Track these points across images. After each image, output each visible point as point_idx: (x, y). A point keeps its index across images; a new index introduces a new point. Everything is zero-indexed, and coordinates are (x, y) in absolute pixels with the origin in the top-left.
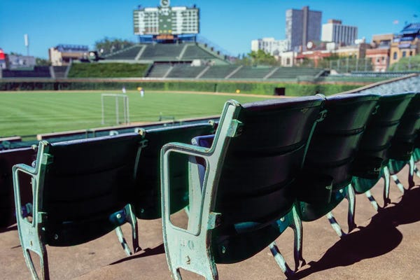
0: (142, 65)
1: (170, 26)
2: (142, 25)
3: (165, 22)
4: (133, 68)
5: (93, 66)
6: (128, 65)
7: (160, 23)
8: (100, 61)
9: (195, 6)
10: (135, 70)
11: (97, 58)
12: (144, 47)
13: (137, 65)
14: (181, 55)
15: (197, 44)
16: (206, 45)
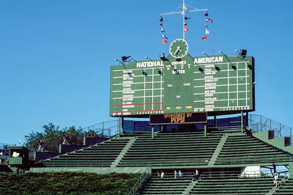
0: (125, 176)
1: (189, 96)
2: (128, 96)
3: (178, 89)
4: (105, 183)
5: (15, 178)
6: (93, 178)
7: (167, 91)
8: (34, 170)
9: (244, 52)
10: (109, 188)
11: (27, 164)
12: (133, 140)
13: (114, 176)
14: (214, 158)
15: (249, 133)
16: (271, 135)
